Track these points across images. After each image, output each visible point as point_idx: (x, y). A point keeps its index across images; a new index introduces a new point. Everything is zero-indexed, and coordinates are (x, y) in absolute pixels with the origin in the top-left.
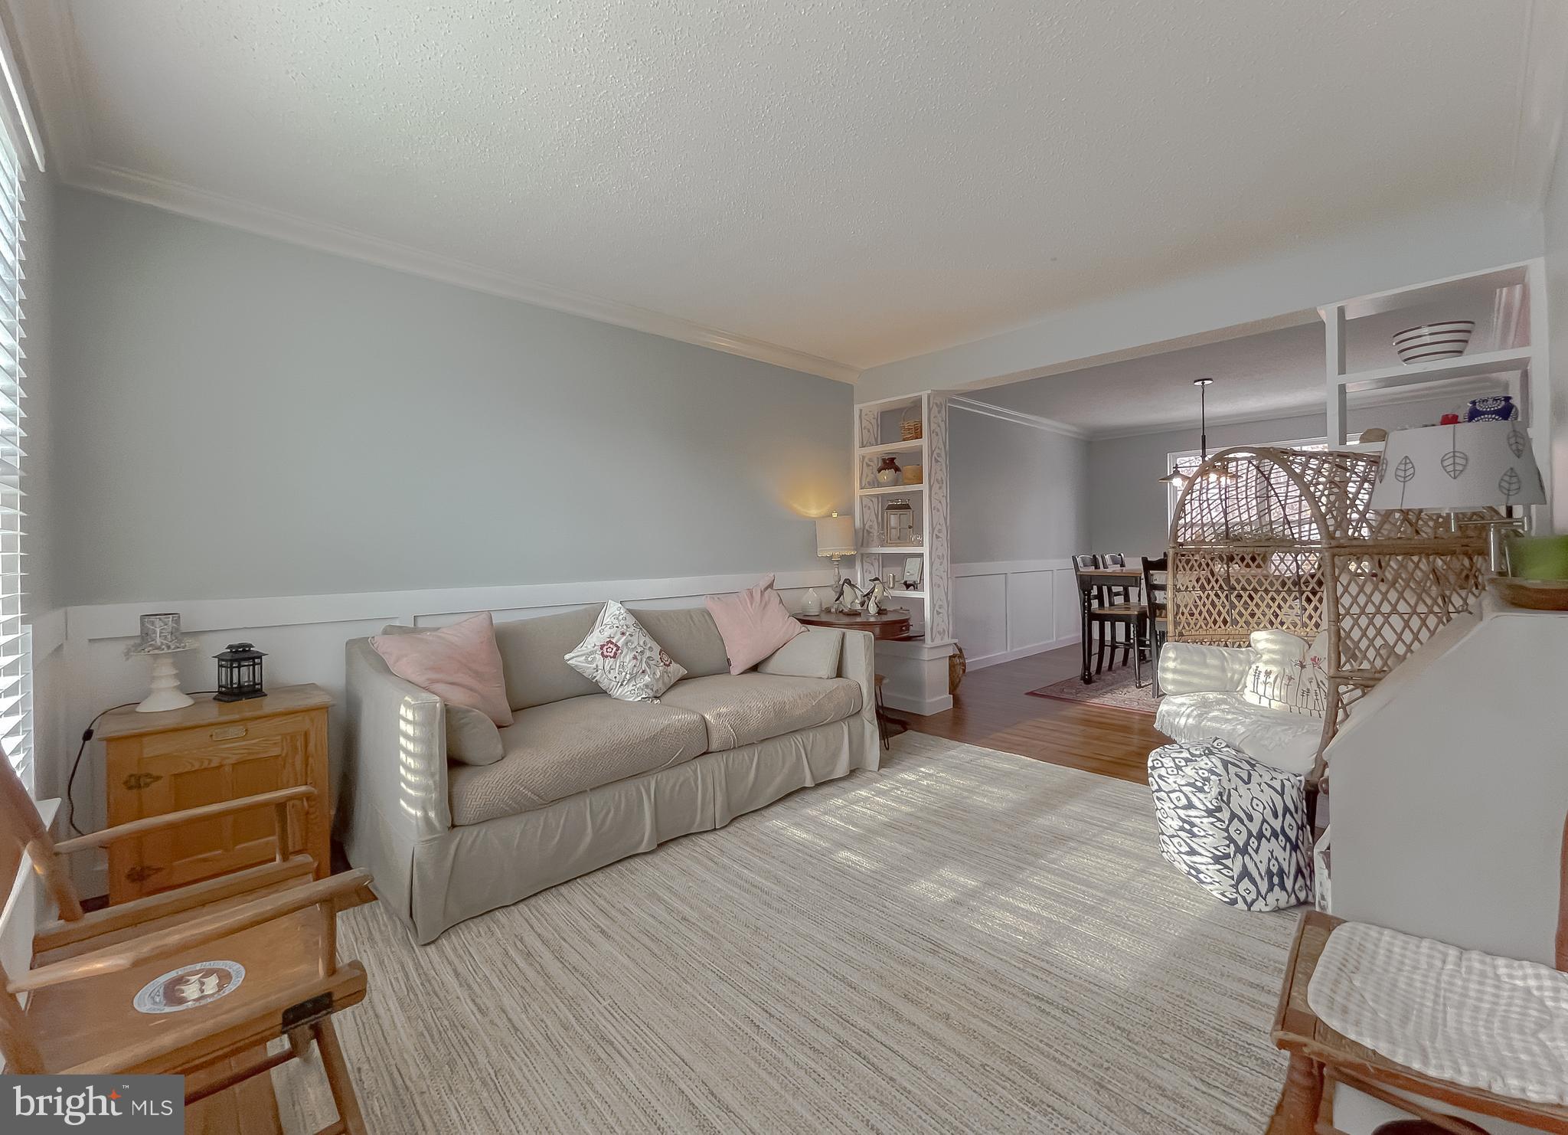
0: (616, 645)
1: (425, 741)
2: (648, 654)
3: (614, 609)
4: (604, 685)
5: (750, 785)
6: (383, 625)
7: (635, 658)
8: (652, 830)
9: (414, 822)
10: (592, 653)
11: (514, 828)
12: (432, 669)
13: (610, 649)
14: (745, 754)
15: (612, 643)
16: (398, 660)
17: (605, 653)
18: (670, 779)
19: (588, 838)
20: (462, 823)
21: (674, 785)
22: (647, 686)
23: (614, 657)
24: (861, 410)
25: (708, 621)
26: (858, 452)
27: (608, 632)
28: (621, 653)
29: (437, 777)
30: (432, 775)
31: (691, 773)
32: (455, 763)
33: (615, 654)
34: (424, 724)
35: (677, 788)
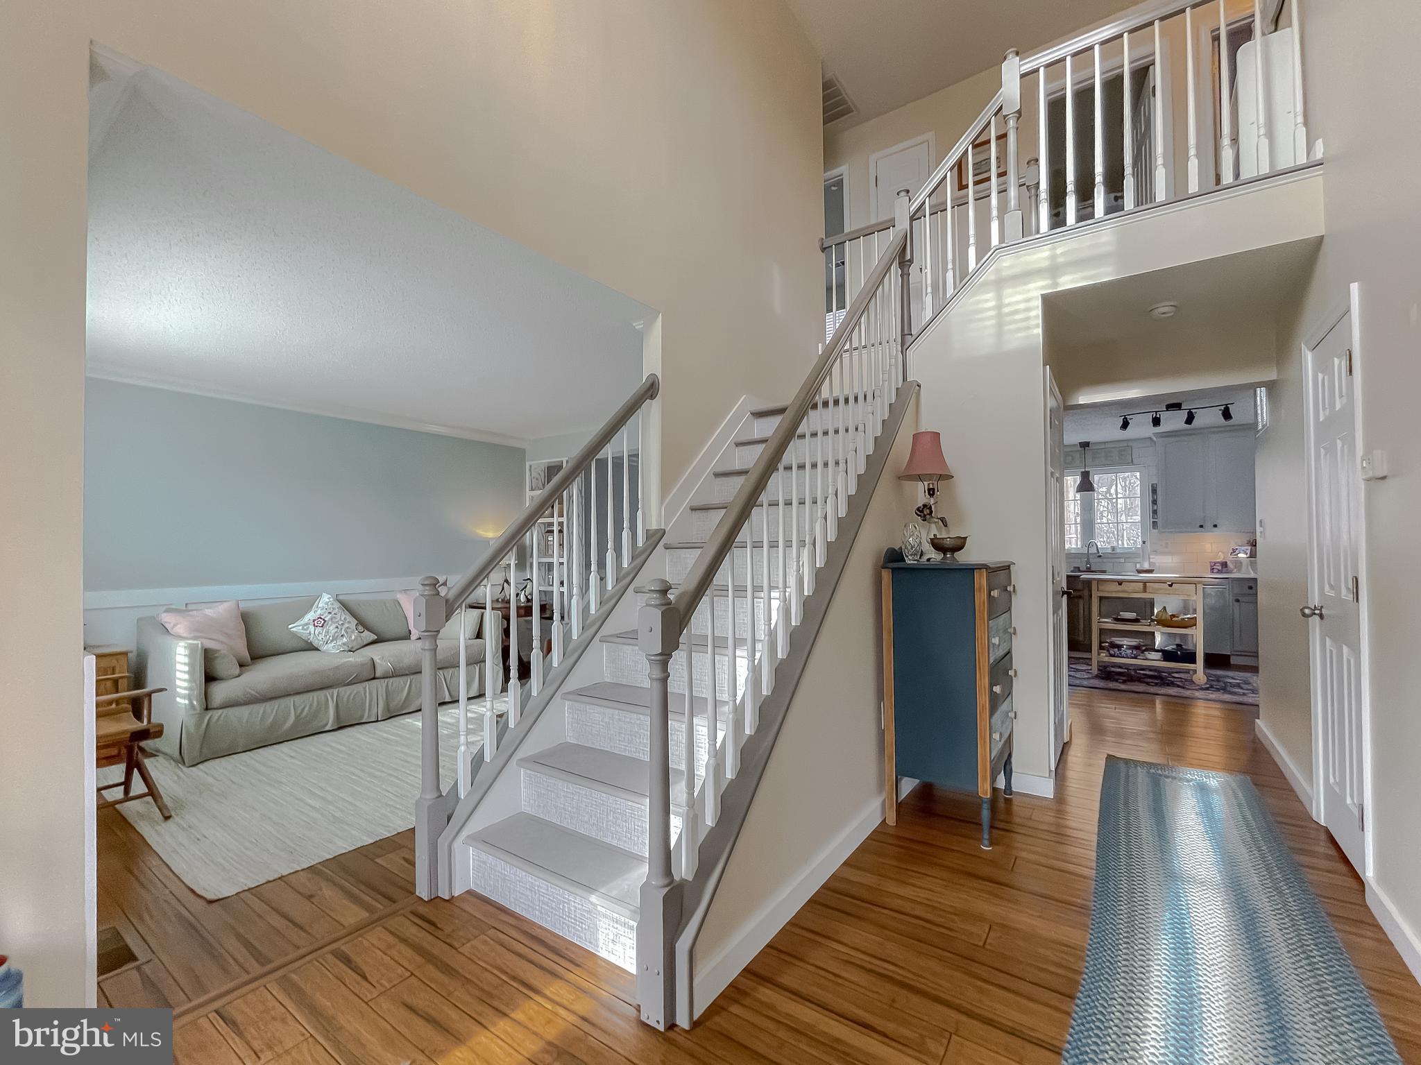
0: (324, 620)
1: (191, 665)
2: (346, 625)
3: (326, 598)
4: (315, 643)
5: (403, 698)
6: (165, 608)
7: (337, 627)
8: (334, 719)
9: (184, 706)
10: (309, 624)
11: (244, 712)
12: (196, 630)
13: (321, 622)
14: (401, 680)
15: (321, 618)
16: (175, 626)
17: (316, 625)
18: (346, 692)
19: (292, 719)
20: (212, 707)
21: (350, 694)
22: (344, 644)
23: (322, 626)
24: (531, 466)
25: (398, 607)
26: (529, 493)
27: (319, 612)
28: (327, 624)
29: (198, 682)
30: (195, 681)
31: (362, 689)
32: (210, 678)
33: (323, 625)
34: (191, 656)
35: (352, 696)
